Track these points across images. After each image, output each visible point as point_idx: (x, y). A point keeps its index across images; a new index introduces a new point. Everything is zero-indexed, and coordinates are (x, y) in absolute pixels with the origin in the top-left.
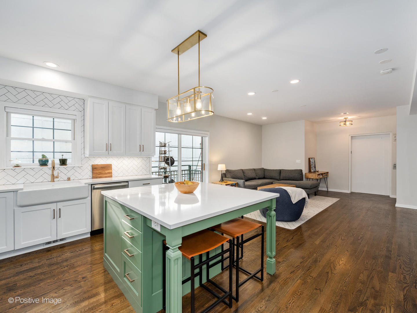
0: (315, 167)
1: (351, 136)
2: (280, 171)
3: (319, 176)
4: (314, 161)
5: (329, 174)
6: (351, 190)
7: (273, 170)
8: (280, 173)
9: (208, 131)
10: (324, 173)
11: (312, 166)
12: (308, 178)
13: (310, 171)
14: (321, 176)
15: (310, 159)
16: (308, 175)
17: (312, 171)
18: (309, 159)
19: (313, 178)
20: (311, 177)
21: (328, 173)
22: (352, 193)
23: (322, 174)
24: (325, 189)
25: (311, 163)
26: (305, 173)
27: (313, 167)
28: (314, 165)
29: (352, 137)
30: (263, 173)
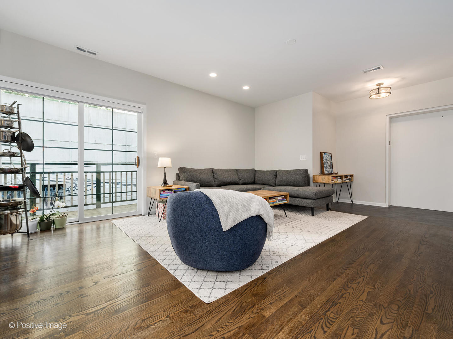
0: (332, 167)
1: (389, 117)
2: (276, 173)
3: (335, 180)
4: (329, 157)
5: (354, 178)
6: (389, 202)
7: (266, 171)
8: (276, 175)
9: (145, 104)
10: (346, 176)
11: (328, 165)
12: (319, 183)
13: (322, 173)
14: (340, 181)
15: (323, 154)
16: (317, 178)
17: (326, 172)
18: (321, 153)
19: (324, 182)
20: (322, 182)
21: (352, 176)
22: (391, 207)
23: (341, 177)
24: (348, 201)
25: (324, 159)
26: (314, 176)
27: (329, 167)
28: (329, 164)
29: (391, 118)
30: (253, 175)
